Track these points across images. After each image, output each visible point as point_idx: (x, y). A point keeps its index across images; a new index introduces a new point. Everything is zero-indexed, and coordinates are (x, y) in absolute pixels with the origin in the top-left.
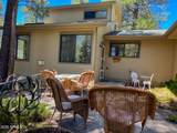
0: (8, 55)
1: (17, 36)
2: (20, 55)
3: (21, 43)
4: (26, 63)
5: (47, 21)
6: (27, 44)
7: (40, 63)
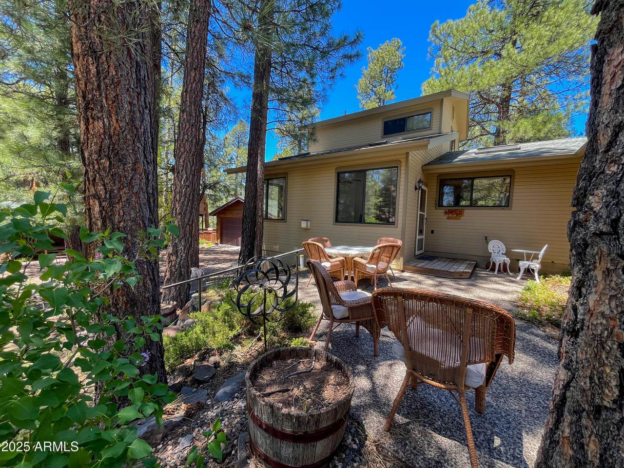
0: (255, 214)
1: (268, 180)
2: (273, 210)
3: (274, 191)
4: (281, 225)
5: (314, 149)
6: (283, 191)
7: (304, 225)
